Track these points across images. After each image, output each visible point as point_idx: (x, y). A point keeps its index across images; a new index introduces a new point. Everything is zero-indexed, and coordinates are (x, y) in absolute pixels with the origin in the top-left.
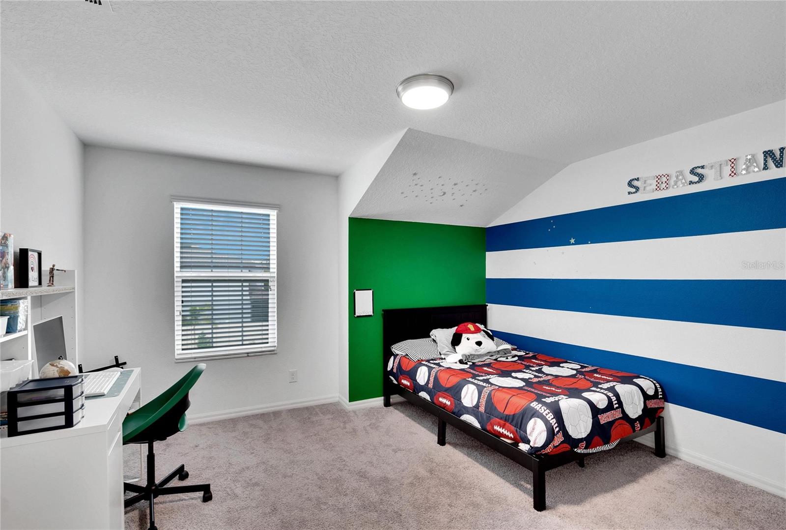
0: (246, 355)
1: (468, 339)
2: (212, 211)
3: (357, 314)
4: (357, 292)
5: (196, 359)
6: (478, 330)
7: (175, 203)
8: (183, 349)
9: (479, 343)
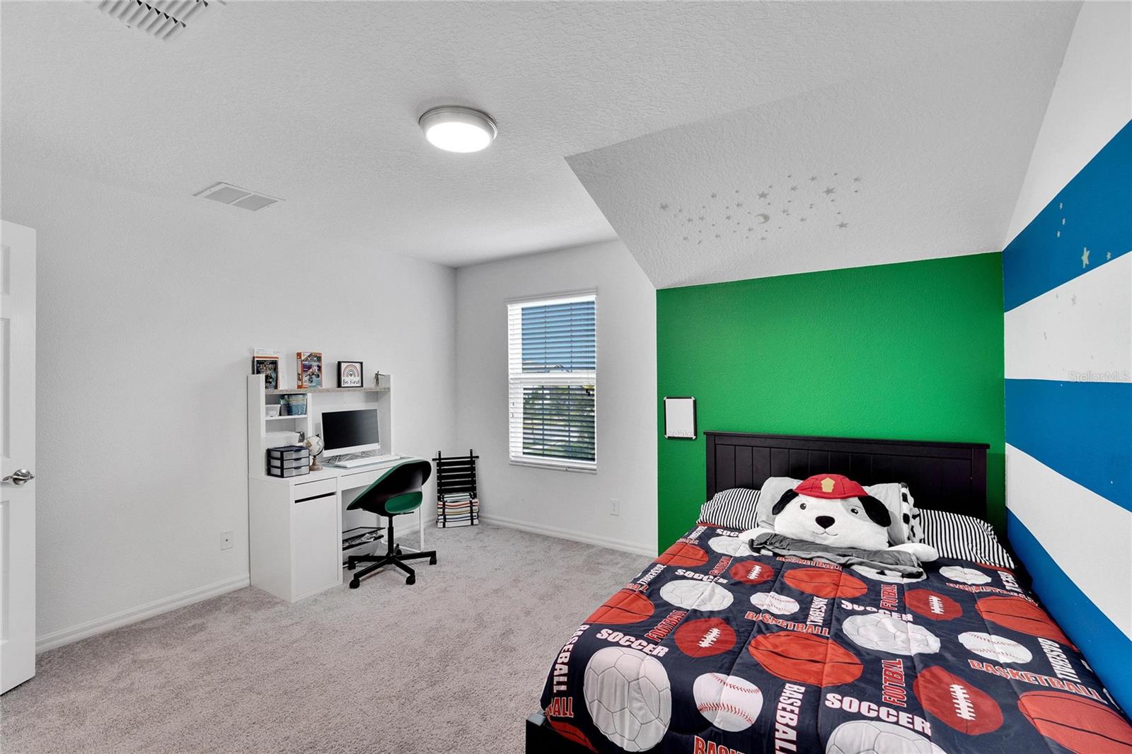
0: (565, 469)
1: (803, 507)
2: (545, 307)
3: (669, 434)
4: (668, 401)
5: (526, 465)
6: (839, 494)
7: (509, 306)
8: (524, 453)
9: (825, 522)
